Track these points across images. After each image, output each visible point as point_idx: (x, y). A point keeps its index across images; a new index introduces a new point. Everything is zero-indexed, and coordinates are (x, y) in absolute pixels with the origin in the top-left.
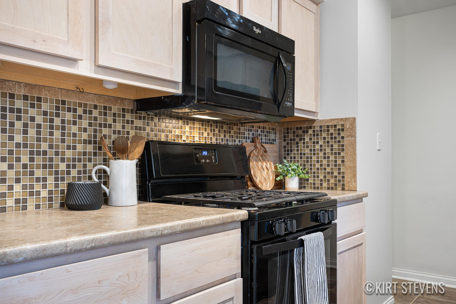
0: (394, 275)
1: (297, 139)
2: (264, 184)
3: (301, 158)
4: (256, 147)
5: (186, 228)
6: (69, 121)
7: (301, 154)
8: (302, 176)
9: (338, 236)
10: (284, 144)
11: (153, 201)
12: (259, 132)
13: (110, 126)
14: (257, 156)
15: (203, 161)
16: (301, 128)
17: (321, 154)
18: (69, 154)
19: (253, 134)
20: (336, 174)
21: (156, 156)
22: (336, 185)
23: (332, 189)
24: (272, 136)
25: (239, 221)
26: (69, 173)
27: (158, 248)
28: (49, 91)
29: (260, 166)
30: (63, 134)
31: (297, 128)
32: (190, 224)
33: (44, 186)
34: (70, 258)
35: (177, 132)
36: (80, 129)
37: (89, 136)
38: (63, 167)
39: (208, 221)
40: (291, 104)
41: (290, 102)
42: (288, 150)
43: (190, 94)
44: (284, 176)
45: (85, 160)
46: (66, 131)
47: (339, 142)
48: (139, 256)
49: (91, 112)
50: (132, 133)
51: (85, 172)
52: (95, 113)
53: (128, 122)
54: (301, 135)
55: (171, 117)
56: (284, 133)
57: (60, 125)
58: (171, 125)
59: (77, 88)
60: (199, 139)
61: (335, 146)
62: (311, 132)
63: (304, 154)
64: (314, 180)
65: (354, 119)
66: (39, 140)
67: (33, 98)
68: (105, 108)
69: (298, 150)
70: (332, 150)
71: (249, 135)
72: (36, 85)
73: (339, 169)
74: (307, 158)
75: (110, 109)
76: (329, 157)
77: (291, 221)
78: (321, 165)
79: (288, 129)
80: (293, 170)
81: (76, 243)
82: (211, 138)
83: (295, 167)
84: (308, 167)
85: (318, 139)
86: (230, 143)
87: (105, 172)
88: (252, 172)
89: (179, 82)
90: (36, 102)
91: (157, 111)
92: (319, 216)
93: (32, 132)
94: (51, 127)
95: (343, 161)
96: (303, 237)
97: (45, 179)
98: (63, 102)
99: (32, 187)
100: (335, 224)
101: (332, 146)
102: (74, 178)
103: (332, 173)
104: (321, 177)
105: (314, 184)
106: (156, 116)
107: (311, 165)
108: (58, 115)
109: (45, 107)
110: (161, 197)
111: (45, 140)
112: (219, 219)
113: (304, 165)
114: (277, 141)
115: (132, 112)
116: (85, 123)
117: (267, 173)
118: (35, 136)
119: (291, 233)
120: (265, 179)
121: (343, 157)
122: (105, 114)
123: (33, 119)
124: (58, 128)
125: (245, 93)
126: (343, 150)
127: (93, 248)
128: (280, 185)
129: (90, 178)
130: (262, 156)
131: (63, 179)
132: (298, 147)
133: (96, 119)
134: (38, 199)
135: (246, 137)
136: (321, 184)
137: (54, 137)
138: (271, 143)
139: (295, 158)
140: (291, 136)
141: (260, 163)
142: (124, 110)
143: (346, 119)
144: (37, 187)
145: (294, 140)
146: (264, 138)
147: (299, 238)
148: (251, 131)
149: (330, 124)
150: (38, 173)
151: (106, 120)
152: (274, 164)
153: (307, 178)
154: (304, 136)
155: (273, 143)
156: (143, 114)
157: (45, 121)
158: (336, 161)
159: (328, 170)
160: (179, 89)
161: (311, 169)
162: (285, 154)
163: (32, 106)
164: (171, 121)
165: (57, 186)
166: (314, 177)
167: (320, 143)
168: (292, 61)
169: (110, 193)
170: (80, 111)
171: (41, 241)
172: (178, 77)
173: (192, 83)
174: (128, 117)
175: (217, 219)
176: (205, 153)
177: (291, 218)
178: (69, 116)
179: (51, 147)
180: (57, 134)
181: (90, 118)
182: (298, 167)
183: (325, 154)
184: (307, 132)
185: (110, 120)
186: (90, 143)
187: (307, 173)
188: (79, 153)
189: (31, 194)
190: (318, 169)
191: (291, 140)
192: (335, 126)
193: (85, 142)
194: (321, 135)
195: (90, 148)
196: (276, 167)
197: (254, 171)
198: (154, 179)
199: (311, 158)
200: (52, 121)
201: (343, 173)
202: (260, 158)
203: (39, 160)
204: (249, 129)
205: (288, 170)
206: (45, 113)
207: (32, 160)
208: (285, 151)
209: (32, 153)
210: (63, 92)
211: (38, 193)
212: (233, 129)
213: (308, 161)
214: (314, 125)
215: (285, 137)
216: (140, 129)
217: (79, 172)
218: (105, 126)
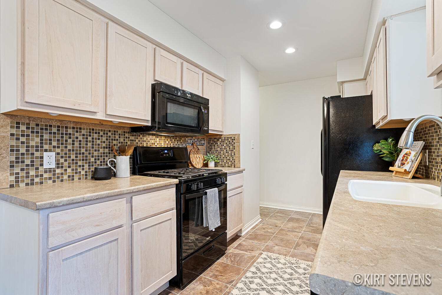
0: (261, 205)
1: (214, 144)
2: (197, 165)
3: (216, 152)
4: (194, 147)
5: (145, 188)
6: (96, 139)
7: (216, 150)
8: (216, 161)
9: (228, 189)
10: (209, 145)
11: (138, 175)
12: (196, 140)
13: (117, 140)
14: (194, 152)
15: (165, 155)
16: (216, 138)
17: (225, 151)
18: (96, 154)
19: (193, 141)
20: (231, 160)
21: (140, 154)
22: (231, 165)
23: (230, 167)
24: (203, 142)
25: (174, 184)
26: (96, 162)
27: (132, 198)
28: (85, 124)
29: (195, 157)
30: (93, 145)
31: (214, 138)
32: (148, 187)
33: (83, 169)
34: (87, 203)
35: (153, 142)
36: (101, 142)
37: (106, 145)
38: (92, 160)
39: (157, 185)
40: (207, 128)
41: (206, 127)
42: (210, 149)
43: (155, 125)
44: (208, 161)
45: (104, 156)
46: (94, 143)
47: (233, 145)
48: (121, 201)
49: (107, 134)
50: (129, 143)
51: (104, 162)
52: (110, 134)
53: (126, 138)
54: (216, 142)
55: (149, 134)
56: (209, 140)
57: (91, 140)
58: (149, 138)
59: (100, 123)
60: (164, 144)
61: (231, 147)
62: (220, 140)
63: (218, 150)
64: (222, 163)
65: (239, 134)
66: (80, 147)
67: (77, 128)
68: (115, 131)
69: (215, 149)
70: (230, 149)
71: (190, 141)
72: (79, 122)
73: (233, 158)
74: (219, 152)
75: (117, 132)
76: (228, 152)
77: (201, 183)
78: (225, 156)
79: (210, 139)
80: (211, 158)
81: (88, 197)
82: (170, 144)
83: (212, 157)
84: (219, 156)
85: (223, 143)
86: (180, 146)
87: (114, 162)
88: (191, 160)
89: (149, 120)
90: (79, 130)
91: (142, 133)
92: (217, 181)
93: (77, 144)
94: (87, 141)
95: (234, 154)
96: (206, 191)
97: (83, 166)
98: (93, 130)
99: (77, 169)
100: (226, 184)
101: (230, 147)
102: (98, 165)
103: (230, 159)
104: (225, 161)
105: (222, 165)
106: (141, 134)
107: (220, 156)
108: (90, 136)
109: (83, 132)
110: (142, 173)
111: (83, 147)
112: (163, 184)
113: (218, 156)
114: (205, 144)
115: (129, 133)
116: (104, 139)
117: (199, 160)
118: (78, 146)
119: (201, 189)
120: (198, 162)
121: (234, 152)
122: (115, 134)
123: (77, 138)
124: (90, 142)
125: (182, 125)
126: (234, 149)
127: (97, 199)
128: (206, 165)
129: (107, 165)
130: (197, 152)
131: (93, 166)
132: (215, 147)
133: (110, 137)
134: (80, 175)
135: (189, 143)
136: (225, 165)
137: (88, 146)
138: (202, 145)
139: (213, 152)
140: (212, 142)
141: (195, 155)
142: (124, 132)
143: (236, 135)
144: (79, 170)
145: (213, 144)
146: (198, 143)
147: (205, 191)
148: (191, 140)
149: (229, 137)
150: (80, 163)
151: (115, 137)
152: (203, 155)
153: (219, 162)
154: (217, 142)
155: (203, 145)
156: (134, 134)
157: (83, 138)
158: (231, 154)
159: (228, 158)
160: (149, 123)
161: (220, 158)
162: (209, 151)
163: (77, 132)
164: (149, 136)
165: (89, 169)
166: (222, 161)
167: (224, 146)
168: (208, 108)
169: (116, 171)
170: (101, 133)
171: (72, 196)
172: (149, 118)
173: (156, 120)
174: (127, 135)
175: (162, 184)
176: (166, 151)
177: (201, 182)
178: (96, 136)
179: (86, 150)
180: (90, 144)
181: (107, 137)
182: (214, 157)
183: (227, 150)
184: (219, 140)
185: (117, 137)
186: (107, 148)
187: (219, 159)
188: (101, 153)
189: (76, 173)
190: (223, 158)
191: (212, 144)
192: (231, 138)
193: (104, 148)
194: (225, 142)
195: (107, 150)
196: (204, 157)
197: (192, 159)
198: (139, 164)
199: (221, 152)
200: (87, 138)
201: (235, 159)
202: (196, 153)
203: (80, 157)
204: (190, 139)
205: (209, 158)
206: (83, 135)
207: (76, 157)
208: (209, 149)
209: (76, 154)
210: (93, 125)
211: (80, 172)
212: (182, 139)
213: (219, 154)
214: (222, 137)
215: (209, 142)
216: (133, 140)
217: (101, 162)
218: (115, 140)
